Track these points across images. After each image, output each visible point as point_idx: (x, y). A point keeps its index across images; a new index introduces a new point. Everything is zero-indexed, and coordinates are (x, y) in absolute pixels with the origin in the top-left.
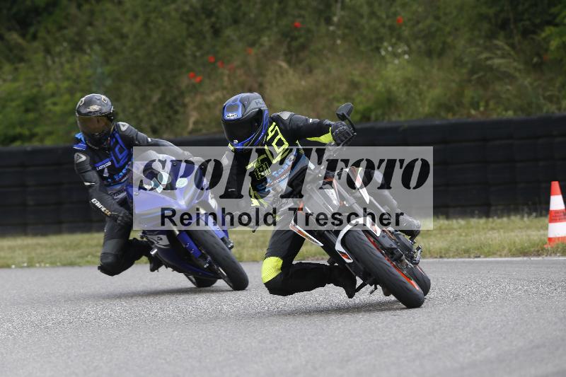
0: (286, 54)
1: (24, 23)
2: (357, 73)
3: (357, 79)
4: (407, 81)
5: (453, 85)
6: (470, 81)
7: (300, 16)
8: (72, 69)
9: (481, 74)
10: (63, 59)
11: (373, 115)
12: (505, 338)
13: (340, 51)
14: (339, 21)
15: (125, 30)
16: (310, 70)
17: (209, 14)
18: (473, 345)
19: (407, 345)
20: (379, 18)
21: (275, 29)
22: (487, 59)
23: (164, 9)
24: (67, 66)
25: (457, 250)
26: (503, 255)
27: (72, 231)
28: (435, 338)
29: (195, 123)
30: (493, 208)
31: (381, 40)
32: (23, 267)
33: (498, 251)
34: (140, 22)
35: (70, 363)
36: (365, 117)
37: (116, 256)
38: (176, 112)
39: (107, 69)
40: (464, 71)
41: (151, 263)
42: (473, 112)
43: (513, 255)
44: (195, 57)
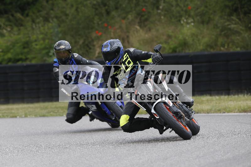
0: (139, 23)
1: (23, 9)
2: (170, 31)
3: (171, 34)
4: (193, 35)
5: (213, 37)
6: (220, 35)
7: (145, 6)
8: (44, 29)
9: (226, 31)
10: (40, 25)
11: (178, 50)
12: (236, 149)
13: (163, 21)
14: (163, 8)
15: (68, 12)
16: (150, 30)
17: (105, 5)
18: (222, 152)
19: (193, 152)
20: (180, 7)
21: (134, 12)
22: (228, 25)
23: (85, 3)
24: (42, 28)
25: (215, 110)
26: (236, 112)
27: (44, 101)
28: (205, 149)
29: (99, 53)
30: (231, 91)
31: (181, 16)
32: (22, 117)
33: (233, 110)
34: (74, 8)
35: (43, 160)
36: (174, 51)
37: (73, 115)
38: (90, 49)
39: (59, 29)
40: (218, 30)
41: (90, 118)
42: (222, 48)
43: (240, 112)
44: (98, 24)
